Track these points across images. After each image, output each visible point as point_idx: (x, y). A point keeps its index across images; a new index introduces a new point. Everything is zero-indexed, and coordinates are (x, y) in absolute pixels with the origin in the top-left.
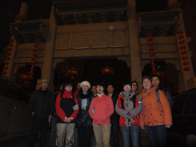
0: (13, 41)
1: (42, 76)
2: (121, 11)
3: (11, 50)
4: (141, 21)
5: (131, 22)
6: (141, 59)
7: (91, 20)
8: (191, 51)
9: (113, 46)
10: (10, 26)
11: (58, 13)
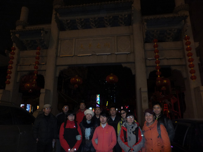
0: (14, 49)
1: (45, 85)
2: (126, 15)
3: (13, 58)
4: (146, 26)
5: (136, 26)
6: (146, 66)
7: (94, 25)
8: (199, 58)
9: (117, 52)
10: (11, 34)
11: (60, 18)
